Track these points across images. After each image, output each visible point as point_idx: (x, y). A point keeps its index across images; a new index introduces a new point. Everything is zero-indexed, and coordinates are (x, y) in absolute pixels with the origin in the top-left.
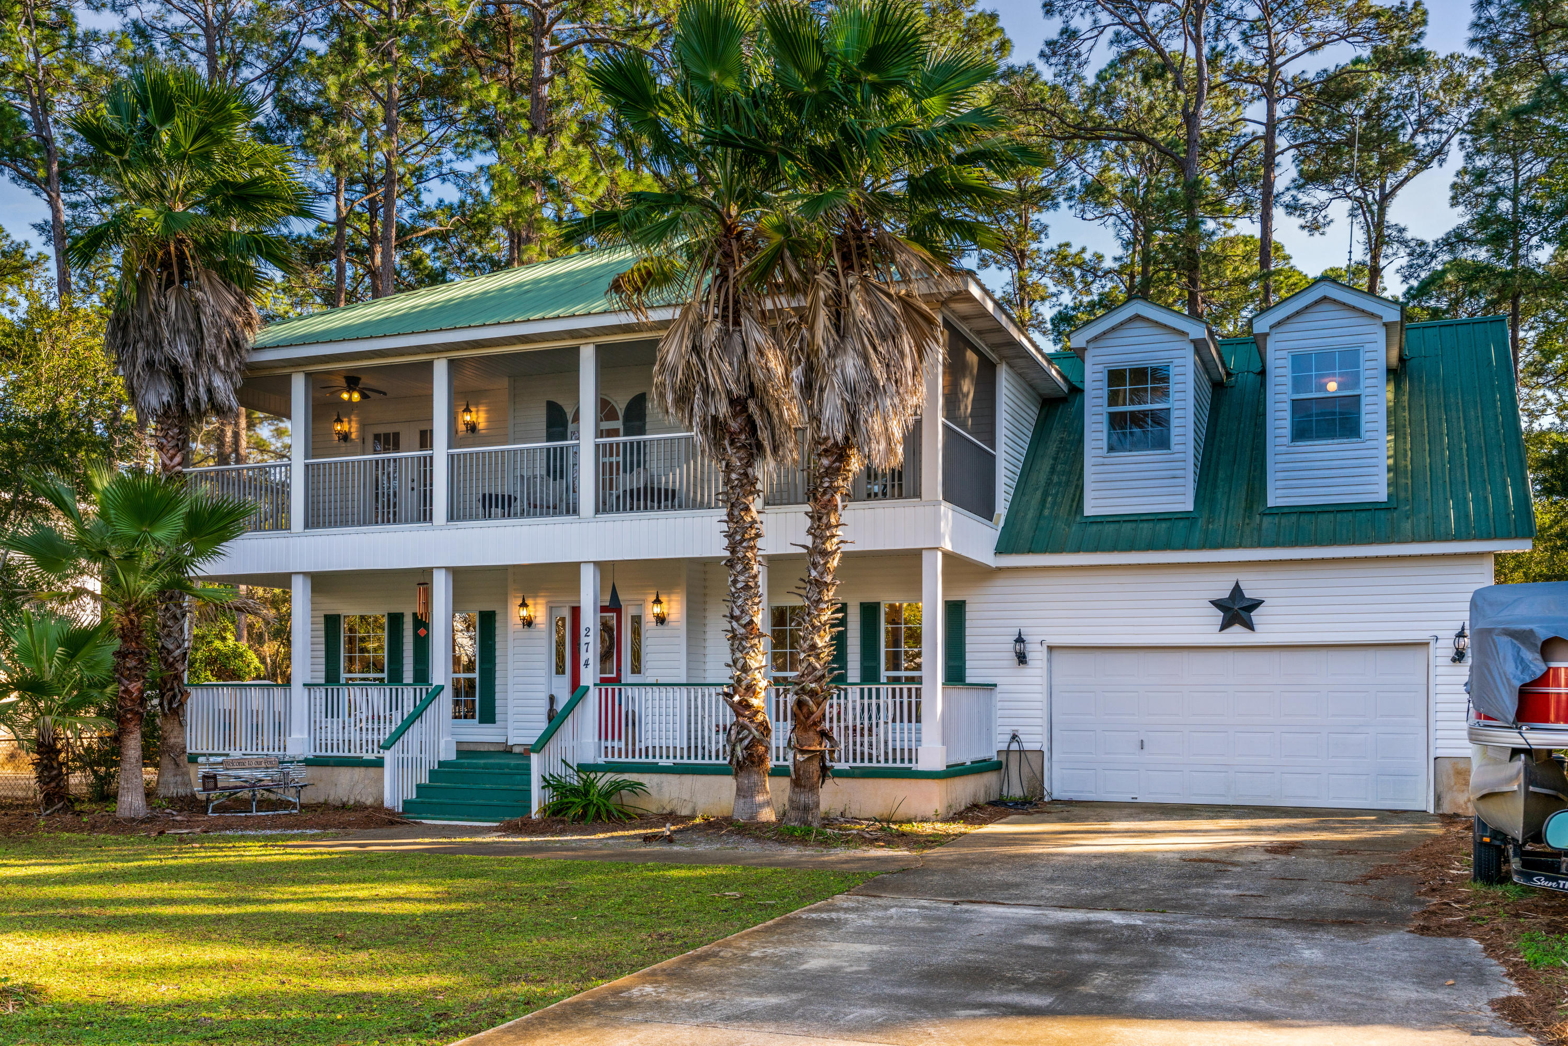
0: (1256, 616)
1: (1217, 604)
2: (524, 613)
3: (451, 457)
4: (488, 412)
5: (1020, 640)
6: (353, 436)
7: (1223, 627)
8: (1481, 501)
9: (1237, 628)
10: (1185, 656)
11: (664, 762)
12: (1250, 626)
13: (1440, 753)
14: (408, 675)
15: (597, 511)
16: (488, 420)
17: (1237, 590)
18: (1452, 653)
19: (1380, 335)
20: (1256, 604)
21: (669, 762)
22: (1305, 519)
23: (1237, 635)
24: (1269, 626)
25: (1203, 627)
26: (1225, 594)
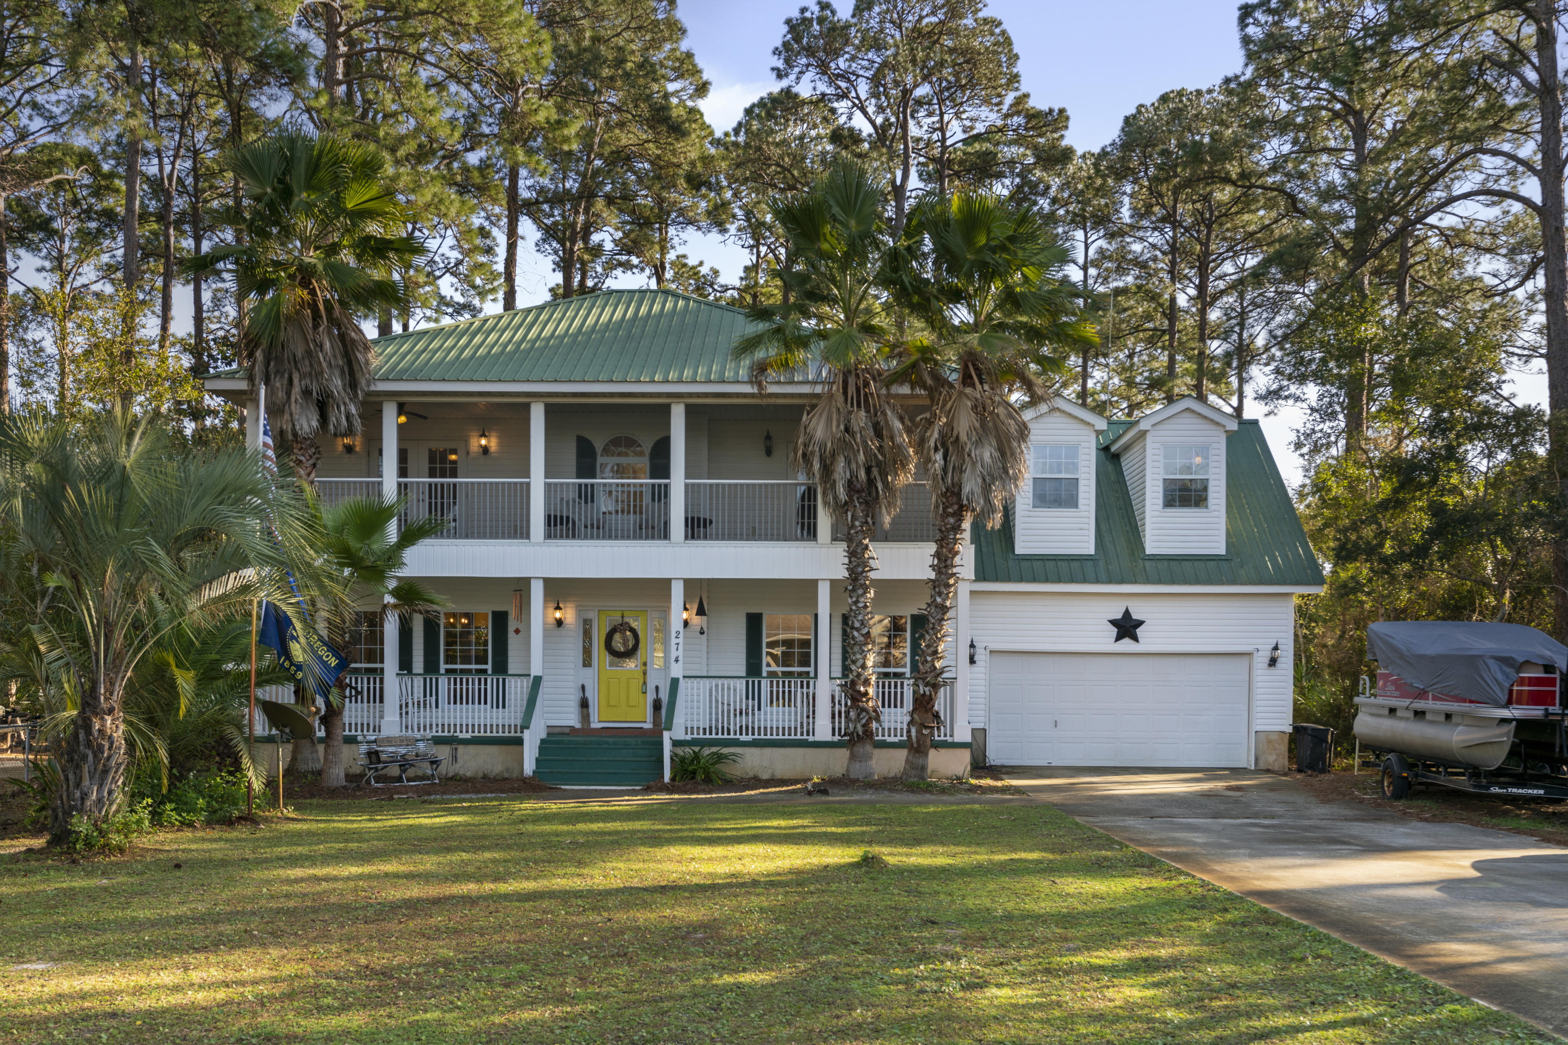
0: (1139, 631)
1: (1113, 622)
2: (558, 615)
3: (548, 486)
4: (499, 437)
5: (972, 646)
6: (358, 449)
7: (1119, 638)
8: (1285, 557)
9: (1127, 641)
10: (1088, 659)
11: (745, 738)
12: (1135, 639)
13: (1259, 728)
14: (418, 664)
15: (686, 538)
16: (500, 444)
17: (1127, 613)
18: (1267, 661)
19: (1223, 439)
20: (1140, 623)
22: (1172, 563)
23: (1126, 645)
24: (1148, 639)
25: (1105, 638)
26: (1119, 616)
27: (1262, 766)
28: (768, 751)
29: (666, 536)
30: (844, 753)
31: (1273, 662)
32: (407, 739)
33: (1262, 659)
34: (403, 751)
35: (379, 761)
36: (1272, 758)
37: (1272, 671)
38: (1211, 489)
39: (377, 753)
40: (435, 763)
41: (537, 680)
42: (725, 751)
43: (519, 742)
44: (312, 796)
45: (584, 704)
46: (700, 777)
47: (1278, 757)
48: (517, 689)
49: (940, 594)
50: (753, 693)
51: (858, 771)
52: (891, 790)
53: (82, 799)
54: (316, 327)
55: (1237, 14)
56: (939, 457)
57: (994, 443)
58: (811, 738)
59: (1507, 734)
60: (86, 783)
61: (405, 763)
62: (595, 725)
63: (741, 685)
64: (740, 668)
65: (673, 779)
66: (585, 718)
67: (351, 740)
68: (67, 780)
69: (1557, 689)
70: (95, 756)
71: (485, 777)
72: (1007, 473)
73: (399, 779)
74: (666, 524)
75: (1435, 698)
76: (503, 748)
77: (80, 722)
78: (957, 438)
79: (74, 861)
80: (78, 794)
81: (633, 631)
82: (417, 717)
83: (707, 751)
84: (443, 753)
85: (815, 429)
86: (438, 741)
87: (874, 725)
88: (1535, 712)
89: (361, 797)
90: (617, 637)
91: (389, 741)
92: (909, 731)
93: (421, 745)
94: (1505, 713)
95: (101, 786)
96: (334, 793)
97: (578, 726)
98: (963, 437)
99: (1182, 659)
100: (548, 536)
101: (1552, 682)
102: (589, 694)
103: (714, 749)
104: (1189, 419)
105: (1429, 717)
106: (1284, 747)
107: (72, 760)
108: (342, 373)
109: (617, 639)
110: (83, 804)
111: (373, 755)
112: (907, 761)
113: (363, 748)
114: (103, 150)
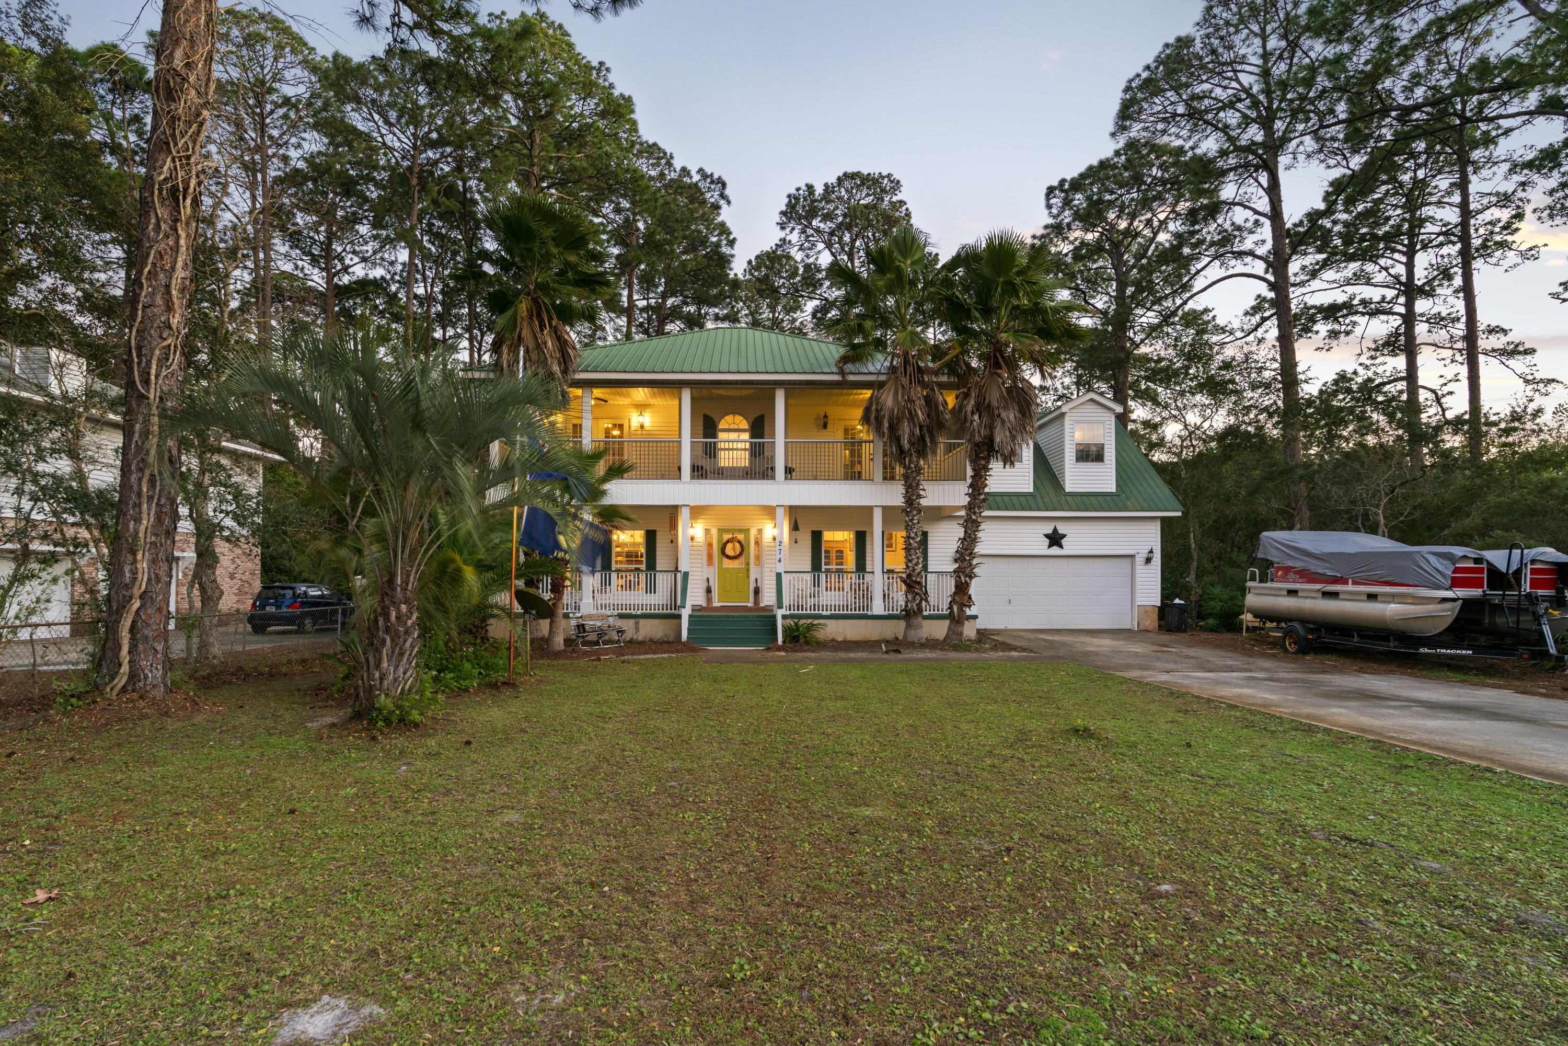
0: (1064, 542)
1: (1047, 536)
7: (1050, 546)
9: (1055, 548)
10: (1031, 560)
11: (825, 613)
12: (1061, 546)
13: (1139, 604)
15: (784, 479)
17: (1055, 530)
18: (1144, 560)
19: (1112, 420)
20: (1064, 536)
21: (829, 613)
23: (1055, 550)
24: (1070, 546)
25: (1041, 546)
26: (1050, 532)
27: (1142, 628)
28: (841, 622)
29: (773, 478)
30: (902, 624)
31: (1148, 560)
32: (602, 616)
33: (1140, 560)
34: (599, 624)
35: (585, 631)
36: (1148, 623)
37: (1148, 567)
38: (1106, 450)
39: (583, 625)
40: (620, 632)
41: (686, 575)
42: (816, 622)
43: (679, 617)
44: (542, 657)
45: (709, 591)
46: (802, 640)
47: (1152, 622)
48: (663, 581)
49: (975, 513)
50: (816, 583)
51: (914, 635)
52: (942, 650)
53: (381, 679)
54: (542, 330)
55: (1045, 191)
56: (976, 417)
57: (1016, 408)
58: (870, 613)
59: (1452, 610)
60: (385, 665)
61: (601, 633)
62: (716, 604)
63: (808, 577)
64: (808, 567)
65: (784, 642)
66: (709, 600)
67: (566, 616)
68: (368, 662)
69: (1485, 576)
70: (392, 640)
71: (651, 640)
72: (1025, 428)
73: (597, 643)
74: (773, 469)
75: (1354, 583)
76: (663, 621)
77: (379, 611)
78: (989, 405)
79: (374, 739)
80: (377, 675)
81: (739, 542)
82: (602, 599)
83: (802, 622)
84: (628, 625)
85: (886, 400)
86: (621, 616)
87: (924, 603)
88: (1476, 592)
89: (577, 658)
90: (729, 546)
91: (590, 617)
92: (951, 608)
93: (611, 619)
94: (1449, 594)
95: (396, 667)
96: (557, 655)
97: (704, 605)
98: (995, 404)
99: (1090, 560)
100: (693, 477)
101: (1481, 571)
102: (711, 584)
103: (809, 621)
104: (1092, 407)
105: (1341, 596)
106: (1155, 616)
107: (372, 644)
108: (559, 363)
109: (729, 550)
110: (381, 683)
111: (581, 628)
112: (949, 629)
113: (573, 622)
114: (392, 278)
